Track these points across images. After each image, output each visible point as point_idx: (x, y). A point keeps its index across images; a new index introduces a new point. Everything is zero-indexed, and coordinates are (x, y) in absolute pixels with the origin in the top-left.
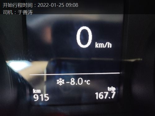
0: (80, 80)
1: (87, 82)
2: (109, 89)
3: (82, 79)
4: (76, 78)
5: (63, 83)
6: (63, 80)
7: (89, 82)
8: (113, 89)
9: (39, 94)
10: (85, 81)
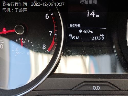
0: (89, 31)
1: (91, 32)
2: (101, 35)
3: (89, 30)
4: (87, 30)
5: (81, 32)
6: (82, 31)
7: (92, 32)
8: (103, 35)
9: (71, 36)
10: (91, 31)
